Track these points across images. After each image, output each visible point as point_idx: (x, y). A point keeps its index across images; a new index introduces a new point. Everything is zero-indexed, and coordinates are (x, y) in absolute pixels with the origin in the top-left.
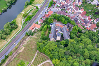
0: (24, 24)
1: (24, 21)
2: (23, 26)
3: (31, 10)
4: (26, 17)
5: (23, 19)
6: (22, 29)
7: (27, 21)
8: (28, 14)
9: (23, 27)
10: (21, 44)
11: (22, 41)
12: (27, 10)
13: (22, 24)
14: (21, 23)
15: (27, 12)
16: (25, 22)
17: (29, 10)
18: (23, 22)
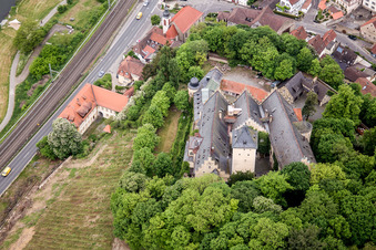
0: (21, 94)
1: (23, 77)
2: (17, 104)
3: (62, 10)
4: (38, 51)
5: (16, 64)
6: (11, 123)
7: (43, 74)
8: (47, 33)
9: (17, 112)
10: (8, 212)
11: (19, 195)
12: (37, 11)
13: (12, 93)
14: (8, 85)
15: (42, 17)
16: (33, 77)
17: (55, 11)
18: (15, 82)
